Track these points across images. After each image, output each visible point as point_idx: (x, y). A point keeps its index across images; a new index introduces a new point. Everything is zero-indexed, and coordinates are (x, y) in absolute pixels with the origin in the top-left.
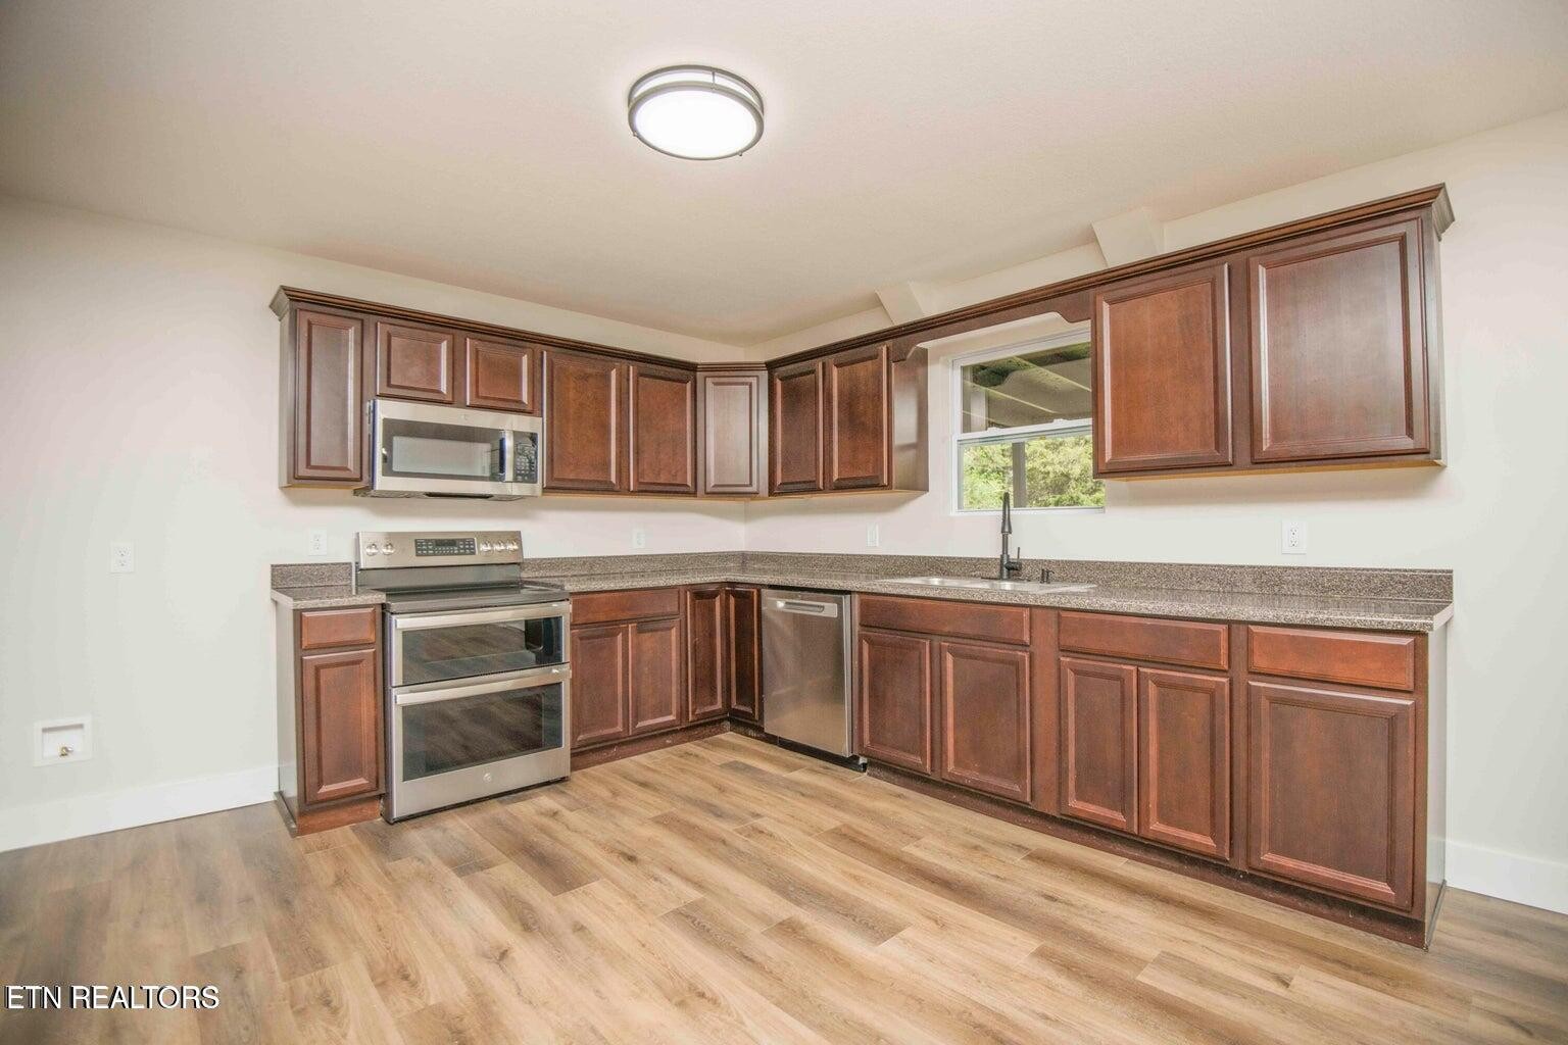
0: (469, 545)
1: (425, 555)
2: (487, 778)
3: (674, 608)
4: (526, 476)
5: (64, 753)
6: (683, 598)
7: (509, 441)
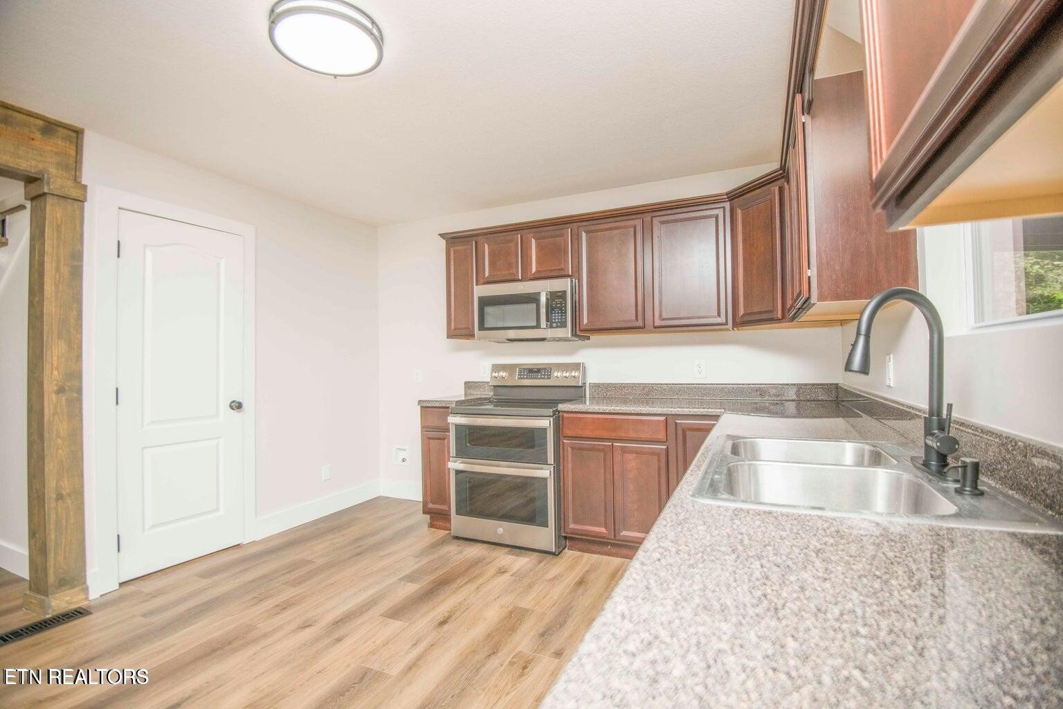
0: (548, 372)
1: (522, 378)
2: (500, 530)
3: (662, 436)
4: (559, 322)
5: (404, 460)
6: (671, 428)
7: (543, 299)
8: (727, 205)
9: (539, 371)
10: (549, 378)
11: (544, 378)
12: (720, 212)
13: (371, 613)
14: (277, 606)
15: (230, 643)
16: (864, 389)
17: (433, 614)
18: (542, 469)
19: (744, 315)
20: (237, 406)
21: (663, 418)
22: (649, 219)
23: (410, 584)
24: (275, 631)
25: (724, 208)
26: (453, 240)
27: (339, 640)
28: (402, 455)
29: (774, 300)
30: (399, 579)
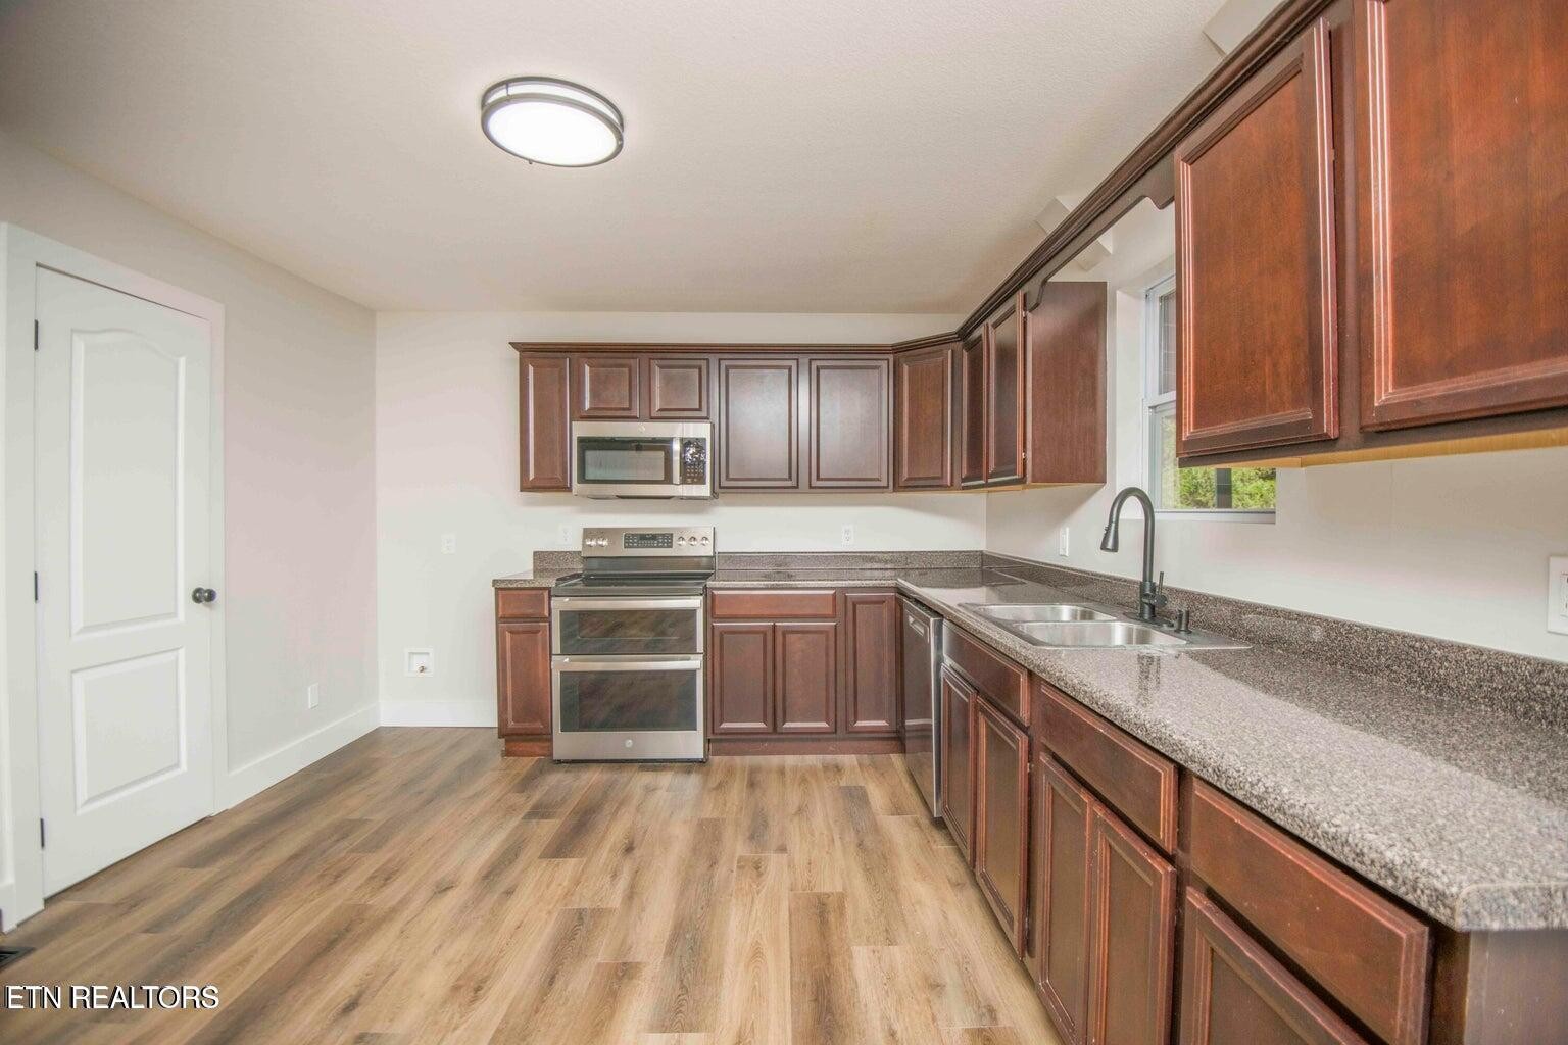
0: (667, 539)
1: (631, 547)
2: (629, 744)
3: (829, 611)
4: (697, 477)
5: (422, 670)
6: (840, 602)
7: (676, 447)
8: (891, 358)
9: (654, 537)
10: (671, 547)
11: (661, 547)
12: (884, 364)
13: (523, 859)
14: (372, 877)
15: (347, 930)
16: (1015, 556)
17: (608, 845)
18: (689, 660)
19: (909, 479)
20: (203, 596)
21: (832, 592)
22: (807, 361)
23: (544, 822)
24: (404, 902)
25: (888, 360)
26: (529, 352)
27: (509, 893)
28: (418, 662)
29: (943, 467)
30: (524, 818)
